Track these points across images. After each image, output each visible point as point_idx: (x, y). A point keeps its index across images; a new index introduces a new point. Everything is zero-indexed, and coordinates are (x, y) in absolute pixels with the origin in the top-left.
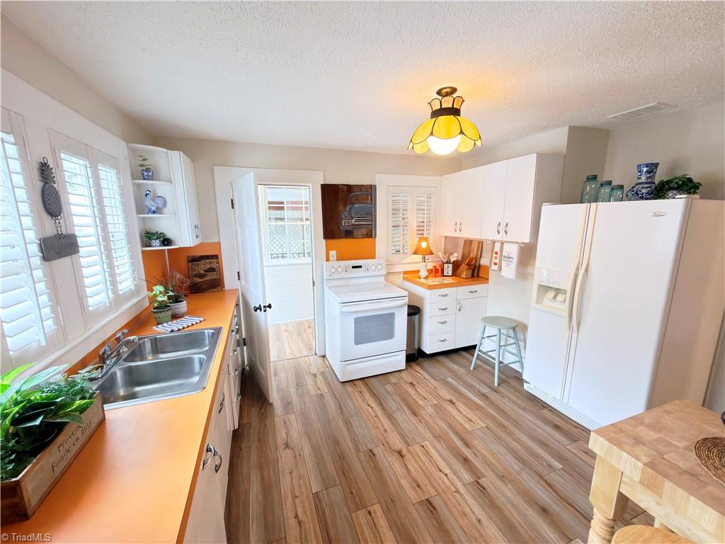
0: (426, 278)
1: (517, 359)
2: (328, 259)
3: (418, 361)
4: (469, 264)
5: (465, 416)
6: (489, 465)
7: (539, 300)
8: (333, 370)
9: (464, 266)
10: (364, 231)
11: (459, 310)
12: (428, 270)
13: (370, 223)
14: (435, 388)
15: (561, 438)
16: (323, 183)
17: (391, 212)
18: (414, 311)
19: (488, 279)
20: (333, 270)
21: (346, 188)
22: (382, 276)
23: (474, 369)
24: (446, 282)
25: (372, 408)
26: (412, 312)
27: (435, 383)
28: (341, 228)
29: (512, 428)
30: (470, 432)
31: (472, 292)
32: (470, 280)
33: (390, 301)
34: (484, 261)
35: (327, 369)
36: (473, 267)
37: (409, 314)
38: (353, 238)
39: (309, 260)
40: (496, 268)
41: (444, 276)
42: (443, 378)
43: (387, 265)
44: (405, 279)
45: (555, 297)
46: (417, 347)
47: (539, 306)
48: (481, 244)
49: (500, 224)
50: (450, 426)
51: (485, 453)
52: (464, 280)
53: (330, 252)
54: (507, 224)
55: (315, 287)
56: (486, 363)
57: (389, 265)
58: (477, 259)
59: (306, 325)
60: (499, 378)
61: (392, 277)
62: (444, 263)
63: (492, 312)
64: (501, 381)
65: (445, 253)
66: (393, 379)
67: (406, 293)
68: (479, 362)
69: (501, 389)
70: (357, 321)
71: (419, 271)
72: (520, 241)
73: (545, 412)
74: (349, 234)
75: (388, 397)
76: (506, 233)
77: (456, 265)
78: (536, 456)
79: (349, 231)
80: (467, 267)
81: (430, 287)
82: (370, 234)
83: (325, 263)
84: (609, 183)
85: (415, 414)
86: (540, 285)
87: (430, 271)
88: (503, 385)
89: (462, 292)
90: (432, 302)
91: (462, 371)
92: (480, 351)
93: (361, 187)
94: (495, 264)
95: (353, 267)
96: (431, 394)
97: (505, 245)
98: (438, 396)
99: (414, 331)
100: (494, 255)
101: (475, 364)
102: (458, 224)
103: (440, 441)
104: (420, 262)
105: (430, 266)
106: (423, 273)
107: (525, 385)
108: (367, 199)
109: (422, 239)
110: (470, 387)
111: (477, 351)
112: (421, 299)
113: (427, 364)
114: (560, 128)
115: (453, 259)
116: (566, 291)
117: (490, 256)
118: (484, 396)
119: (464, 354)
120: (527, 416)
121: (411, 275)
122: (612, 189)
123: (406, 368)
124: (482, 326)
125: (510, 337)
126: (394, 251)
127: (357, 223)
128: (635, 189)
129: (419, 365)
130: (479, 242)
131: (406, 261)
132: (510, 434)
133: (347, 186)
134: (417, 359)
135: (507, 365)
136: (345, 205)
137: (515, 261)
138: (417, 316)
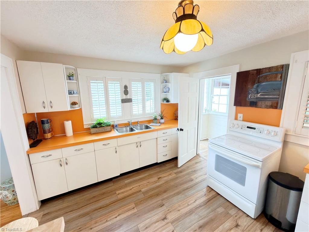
2: (236, 119)
10: (269, 103)
13: (278, 97)
25: (194, 202)
28: (247, 100)
53: (239, 114)
74: (253, 104)
79: (254, 102)
82: (276, 105)
93: (270, 69)
95: (248, 127)
108: (276, 77)
127: (262, 97)
133: (257, 70)
136: (253, 83)
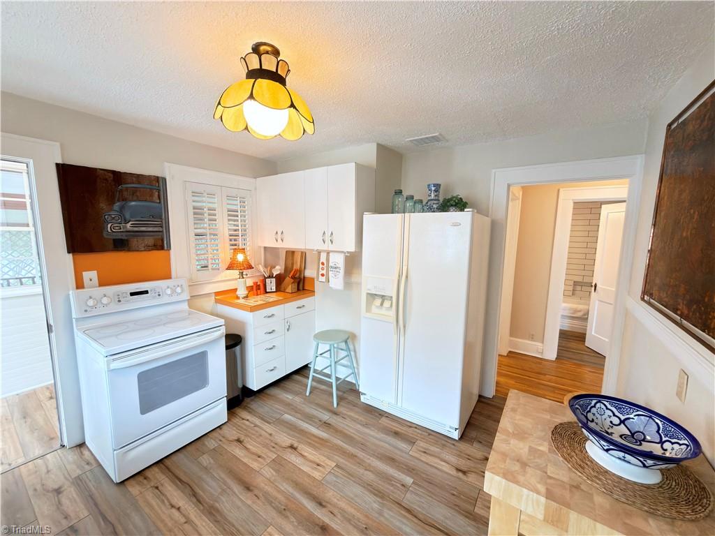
0: (246, 297)
1: (350, 371)
2: (80, 285)
3: (244, 404)
4: (293, 277)
5: (311, 461)
6: (348, 519)
7: (368, 309)
8: (100, 465)
9: (288, 280)
10: (150, 241)
11: (288, 330)
12: (247, 287)
13: (161, 229)
14: (271, 435)
15: (403, 445)
16: (60, 161)
17: (191, 211)
18: (234, 341)
19: (314, 292)
20: (91, 303)
21: (112, 175)
22: (184, 301)
23: (310, 393)
24: (271, 300)
25: (179, 509)
26: (232, 343)
27: (268, 428)
28: (105, 235)
29: (360, 454)
30: (320, 481)
31: (300, 307)
32: (295, 294)
33: (198, 336)
34: (309, 273)
35: (87, 467)
36: (298, 280)
37: (228, 348)
38: (129, 250)
39: (38, 289)
40: (323, 279)
41: (267, 292)
42: (278, 416)
43: (190, 286)
44: (217, 301)
45: (382, 304)
46: (240, 385)
47: (368, 315)
48: (304, 255)
49: (324, 232)
50: (297, 485)
51: (342, 504)
52: (290, 295)
53: (84, 273)
54: (332, 234)
55: (53, 335)
56: (322, 383)
57: (193, 285)
58: (301, 271)
59: (43, 397)
60: (337, 396)
61: (199, 302)
62: (265, 278)
63: (321, 326)
64: (340, 399)
65: (266, 266)
66: (211, 444)
67: (222, 321)
68: (315, 384)
69: (342, 410)
70: (143, 378)
71: (236, 290)
72: (345, 251)
73: (384, 421)
74: (121, 244)
75: (204, 476)
76: (332, 242)
77: (280, 279)
78: (388, 479)
79: (121, 240)
80: (292, 281)
81: (253, 309)
82: (161, 243)
83: (72, 293)
84: (412, 197)
85: (248, 488)
86: (368, 294)
87: (250, 289)
88: (341, 403)
89: (288, 309)
90: (255, 325)
91: (298, 399)
92: (315, 371)
93: (139, 178)
94: (323, 275)
95: (132, 294)
96: (266, 446)
97: (331, 254)
98: (275, 446)
99: (235, 366)
100: (321, 266)
101: (311, 387)
102: (279, 233)
103: (287, 517)
104: (236, 279)
105: (250, 282)
106: (242, 292)
107: (362, 397)
108: (152, 195)
109: (236, 250)
110: (309, 418)
111: (312, 373)
112: (242, 324)
113: (255, 405)
114: (370, 144)
115: (275, 273)
116: (392, 297)
117: (316, 267)
118: (327, 425)
119: (297, 377)
120: (372, 433)
121: (226, 296)
122: (415, 203)
123: (229, 419)
124: (315, 343)
125: (342, 349)
126: (199, 267)
127: (135, 229)
128: (429, 204)
129: (246, 408)
130: (302, 253)
131: (219, 278)
132: (360, 463)
133: (114, 172)
134: (243, 400)
135: (344, 380)
137: (342, 271)
138: (238, 348)
